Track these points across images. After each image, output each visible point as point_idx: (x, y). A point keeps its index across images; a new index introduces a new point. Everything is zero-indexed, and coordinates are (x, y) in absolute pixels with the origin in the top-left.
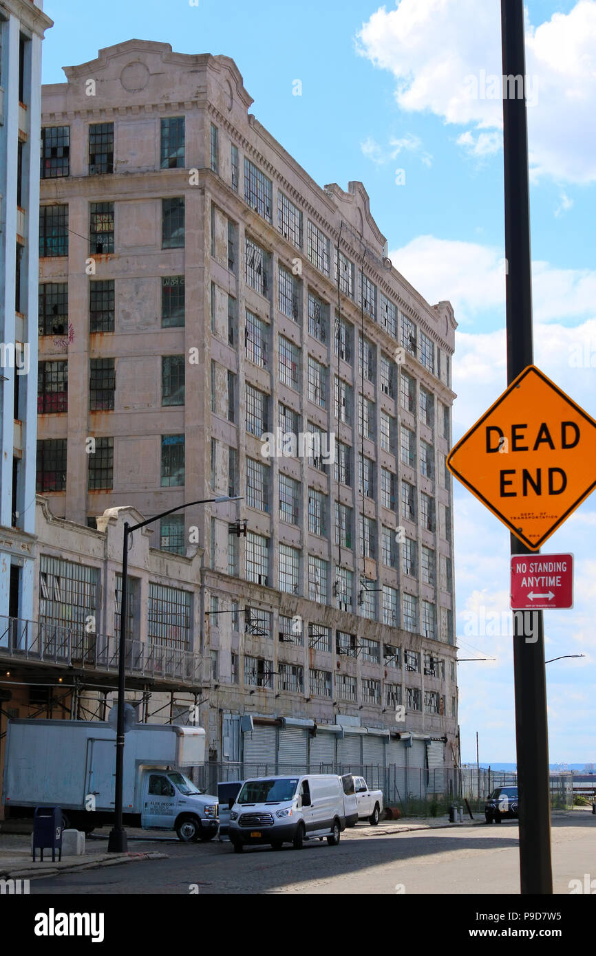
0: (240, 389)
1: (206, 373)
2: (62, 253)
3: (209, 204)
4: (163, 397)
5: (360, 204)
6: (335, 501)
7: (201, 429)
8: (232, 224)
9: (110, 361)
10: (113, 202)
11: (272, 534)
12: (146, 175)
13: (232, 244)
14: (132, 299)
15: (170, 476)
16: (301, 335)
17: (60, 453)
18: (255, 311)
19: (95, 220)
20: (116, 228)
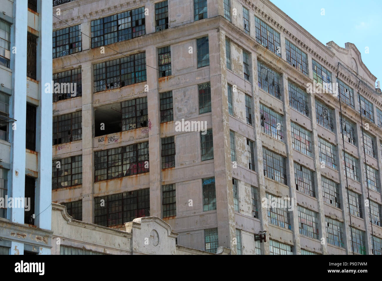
0: (258, 150)
1: (225, 137)
2: (144, 80)
3: (223, 38)
4: (202, 155)
5: (354, 55)
6: (349, 226)
7: (224, 172)
8: (247, 53)
9: (172, 138)
10: (170, 46)
11: (295, 243)
12: (186, 26)
13: (248, 65)
14: (182, 100)
15: (209, 204)
16: (312, 124)
17: (147, 197)
18: (270, 106)
19: (161, 58)
20: (172, 60)
